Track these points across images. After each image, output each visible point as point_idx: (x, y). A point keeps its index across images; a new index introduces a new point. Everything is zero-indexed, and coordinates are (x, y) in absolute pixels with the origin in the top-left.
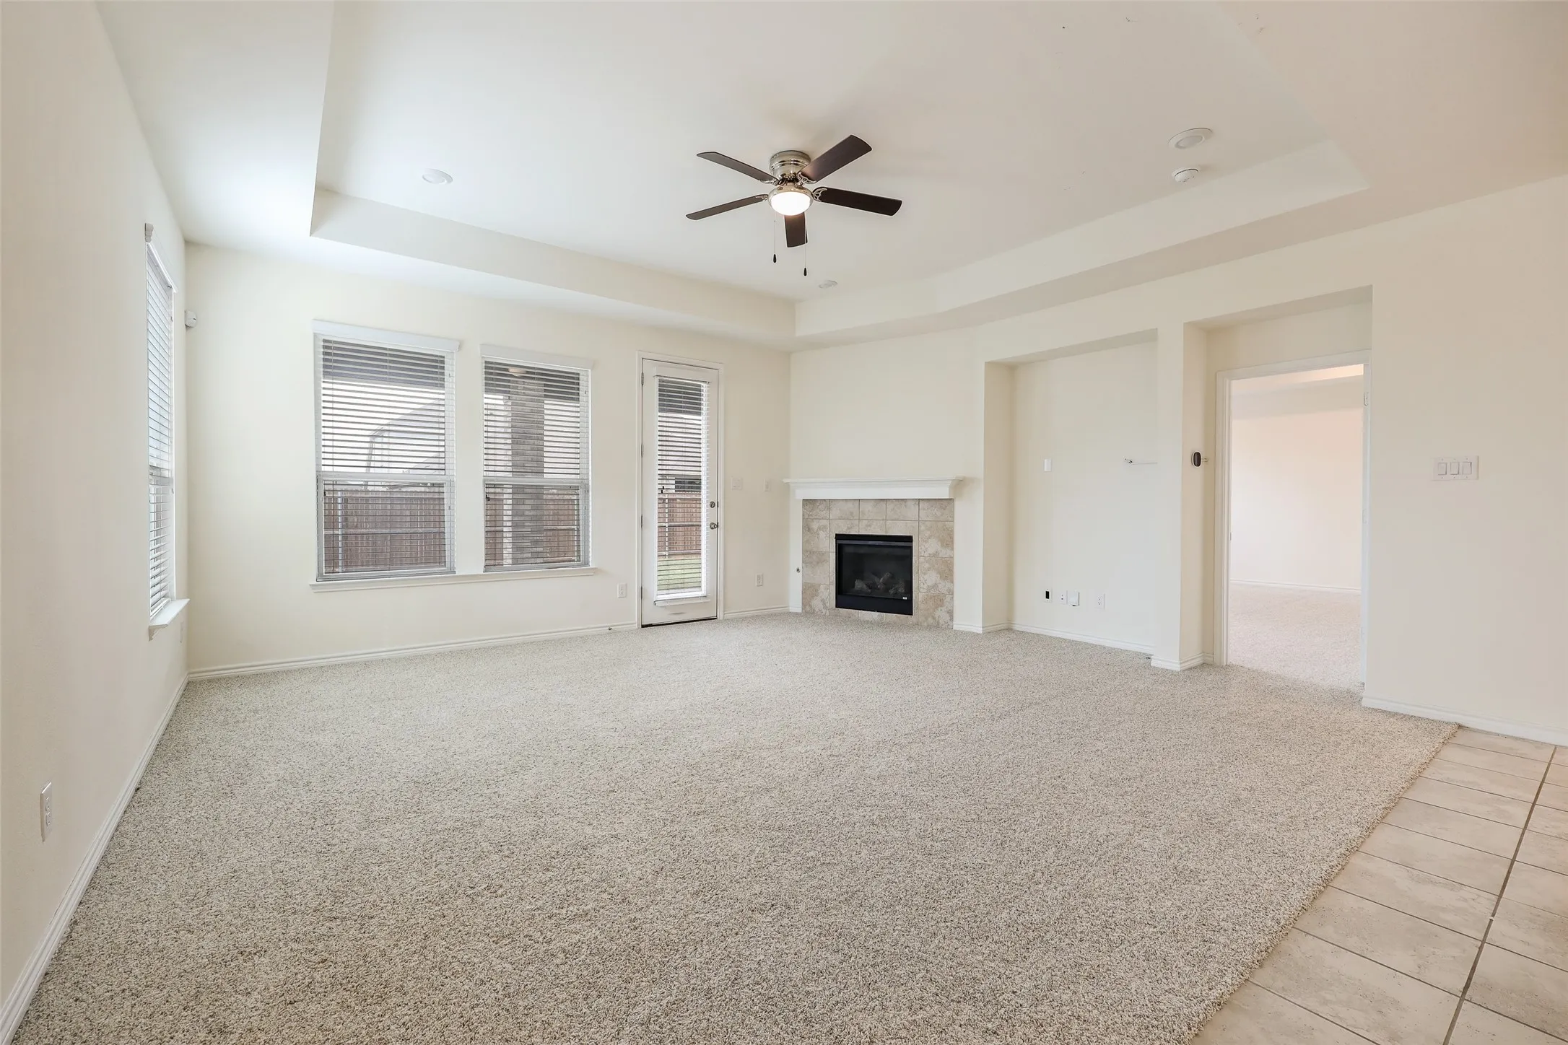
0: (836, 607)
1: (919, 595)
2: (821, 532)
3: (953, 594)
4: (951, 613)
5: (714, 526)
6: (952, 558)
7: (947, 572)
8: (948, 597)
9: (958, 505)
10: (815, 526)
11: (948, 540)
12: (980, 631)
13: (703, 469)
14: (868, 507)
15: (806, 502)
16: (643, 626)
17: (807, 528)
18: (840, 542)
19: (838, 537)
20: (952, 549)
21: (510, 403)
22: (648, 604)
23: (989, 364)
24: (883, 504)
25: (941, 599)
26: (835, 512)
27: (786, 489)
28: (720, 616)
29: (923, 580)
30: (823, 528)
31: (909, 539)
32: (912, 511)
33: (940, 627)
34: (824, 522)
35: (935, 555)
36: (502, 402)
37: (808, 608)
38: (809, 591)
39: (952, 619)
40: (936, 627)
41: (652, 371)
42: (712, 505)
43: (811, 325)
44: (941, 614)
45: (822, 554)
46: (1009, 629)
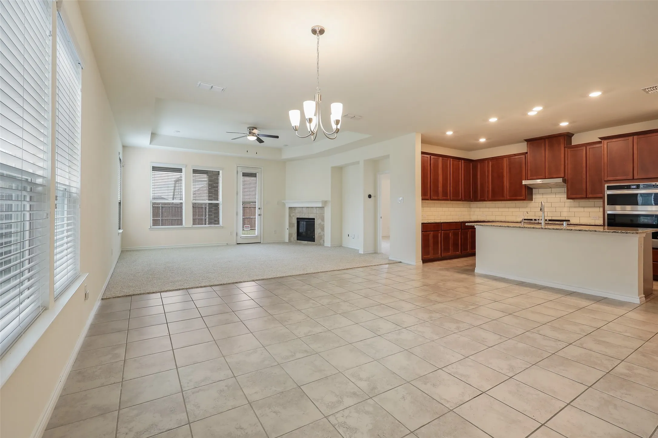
0: (297, 240)
1: (316, 236)
2: (293, 217)
3: (324, 235)
4: (324, 241)
5: (259, 215)
6: (324, 224)
7: (323, 229)
8: (323, 236)
9: (325, 208)
10: (292, 215)
11: (323, 220)
12: (330, 246)
13: (257, 199)
14: (304, 210)
15: (290, 208)
16: (237, 244)
17: (290, 216)
18: (298, 220)
19: (298, 219)
20: (324, 222)
21: (208, 177)
22: (239, 238)
23: (332, 168)
24: (308, 208)
25: (322, 237)
26: (297, 211)
27: (284, 204)
28: (262, 242)
29: (317, 231)
30: (293, 216)
31: (314, 219)
32: (315, 211)
33: (321, 245)
34: (294, 214)
35: (320, 224)
36: (206, 177)
37: (290, 241)
38: (290, 235)
39: (324, 243)
40: (320, 245)
41: (240, 169)
42: (259, 209)
43: (286, 155)
44: (321, 241)
45: (293, 224)
46: (341, 246)
